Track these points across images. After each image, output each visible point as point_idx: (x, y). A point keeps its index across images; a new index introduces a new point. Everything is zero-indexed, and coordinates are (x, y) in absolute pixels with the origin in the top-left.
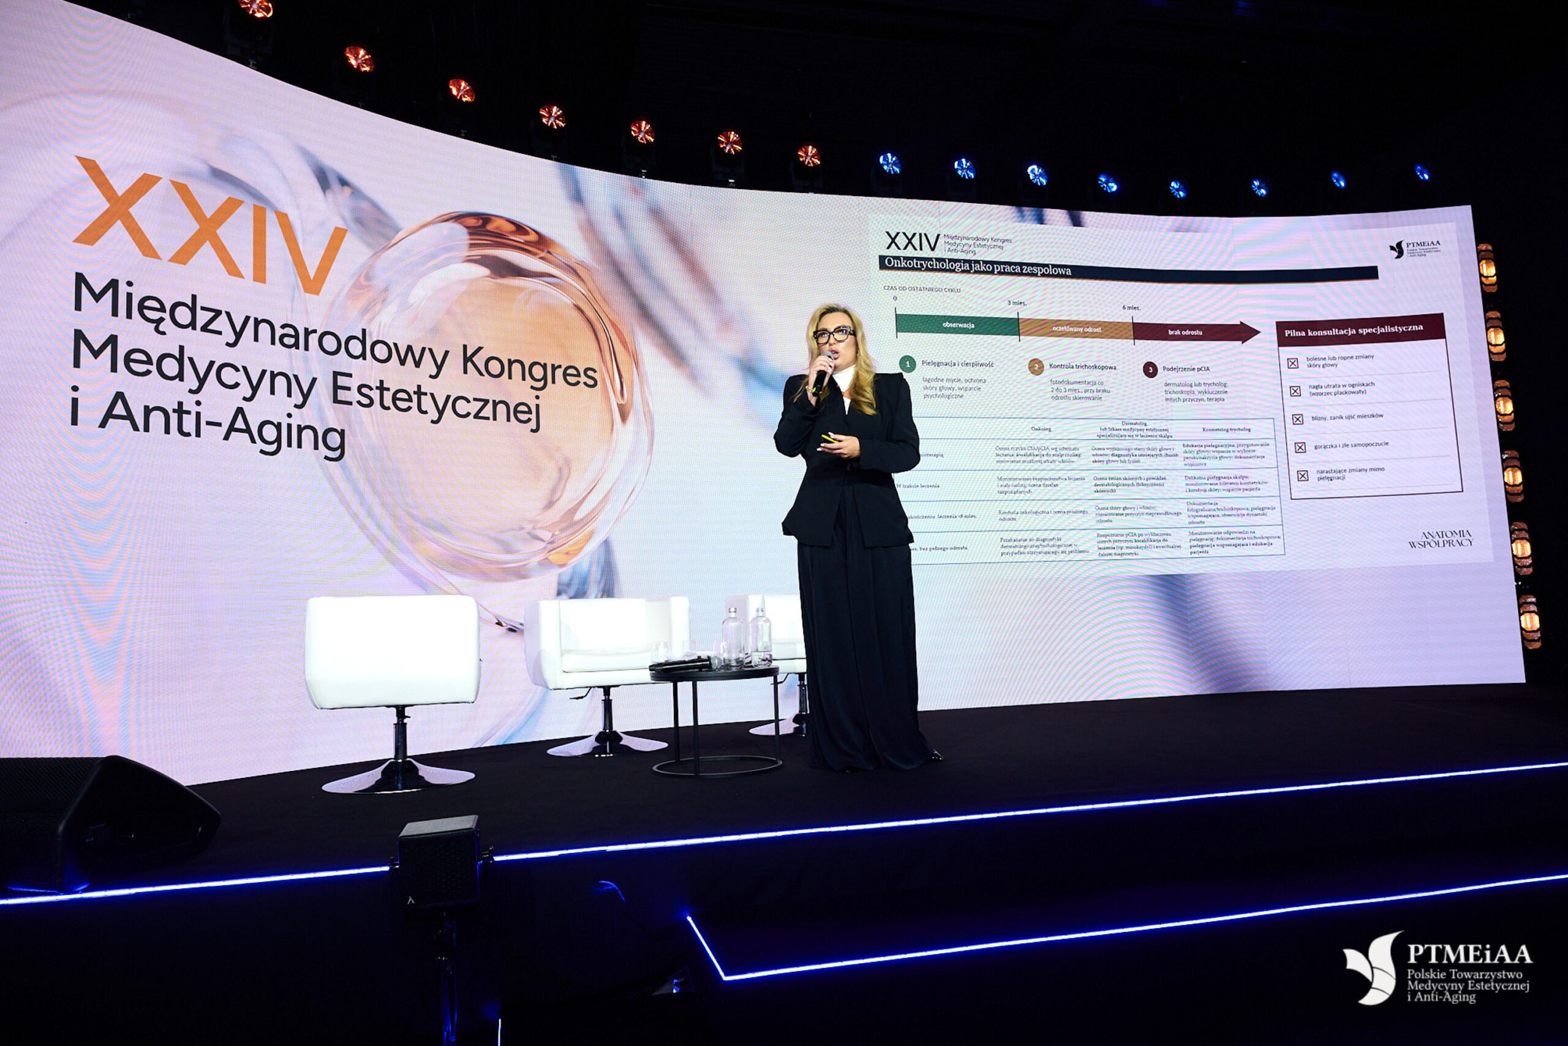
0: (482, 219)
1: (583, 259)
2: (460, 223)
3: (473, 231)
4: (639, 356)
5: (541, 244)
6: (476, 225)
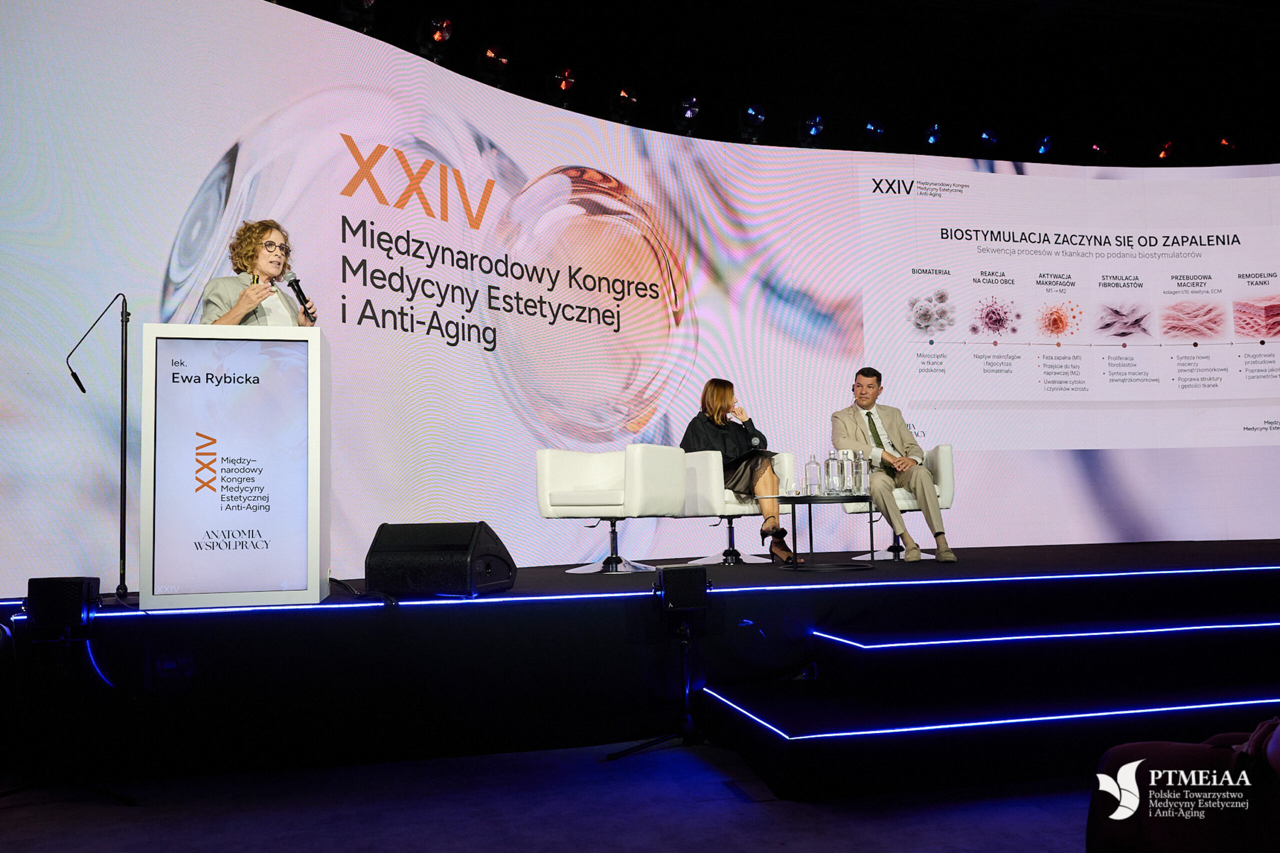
0: (580, 171)
1: (648, 201)
2: (566, 174)
3: (575, 180)
4: (688, 274)
5: (620, 189)
6: (576, 175)
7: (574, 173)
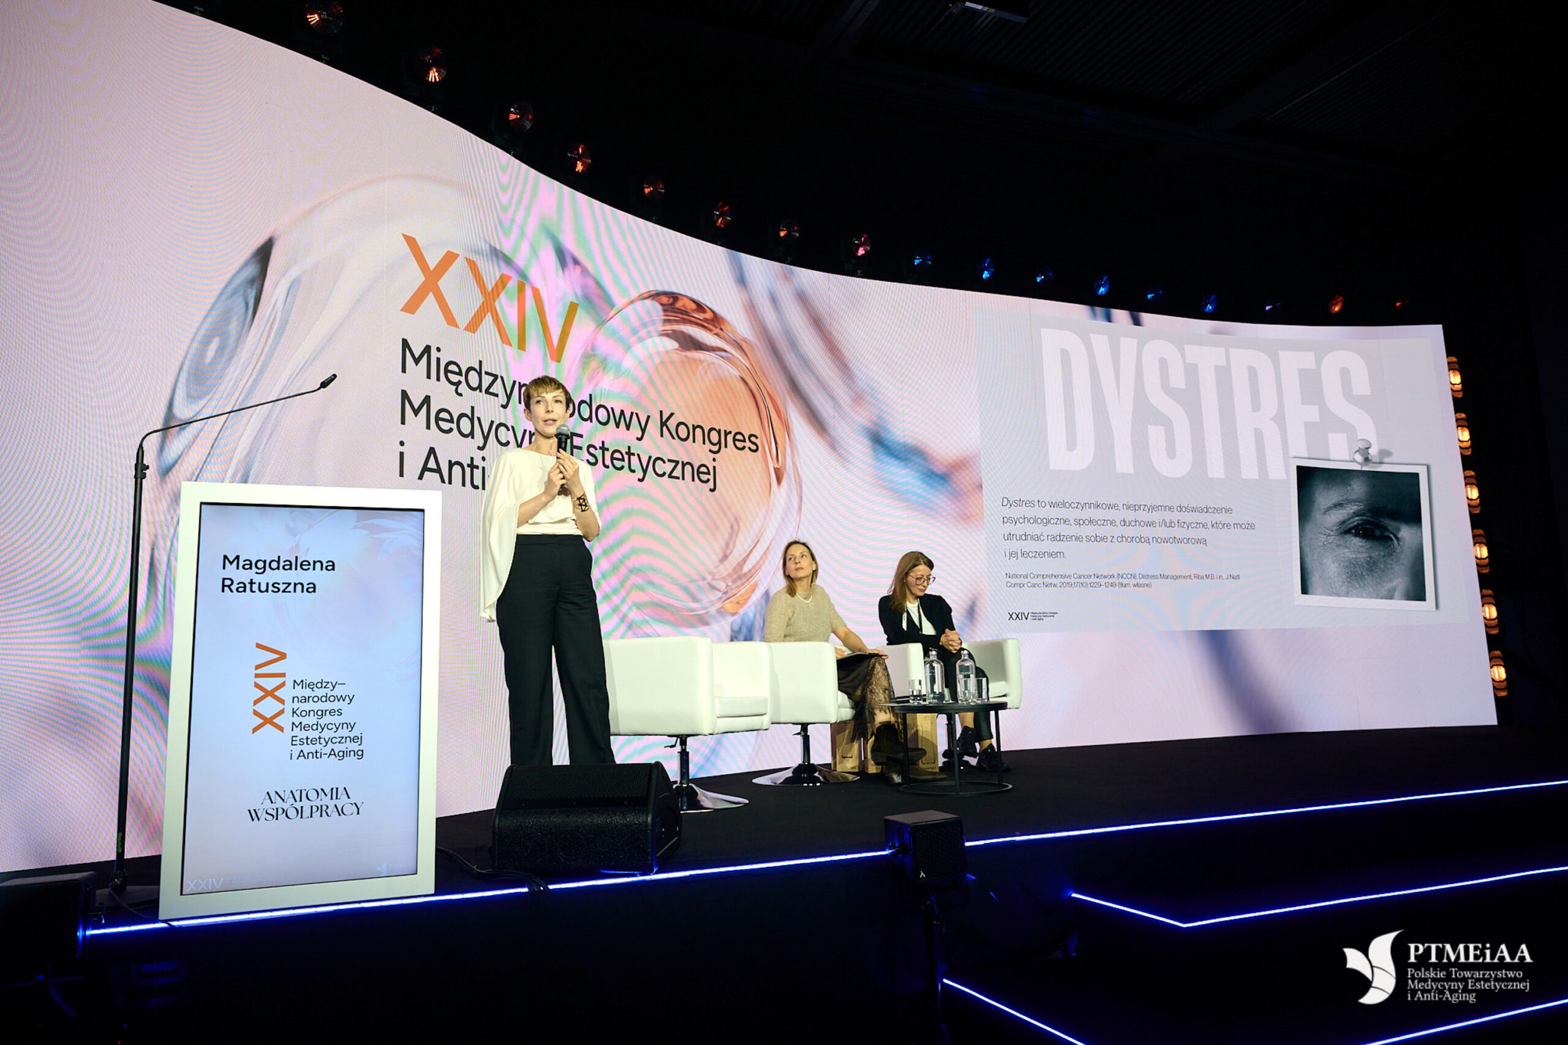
0: (673, 297)
1: (746, 336)
2: (657, 301)
3: (666, 308)
4: (790, 425)
5: (715, 322)
6: (668, 303)
7: (665, 300)
